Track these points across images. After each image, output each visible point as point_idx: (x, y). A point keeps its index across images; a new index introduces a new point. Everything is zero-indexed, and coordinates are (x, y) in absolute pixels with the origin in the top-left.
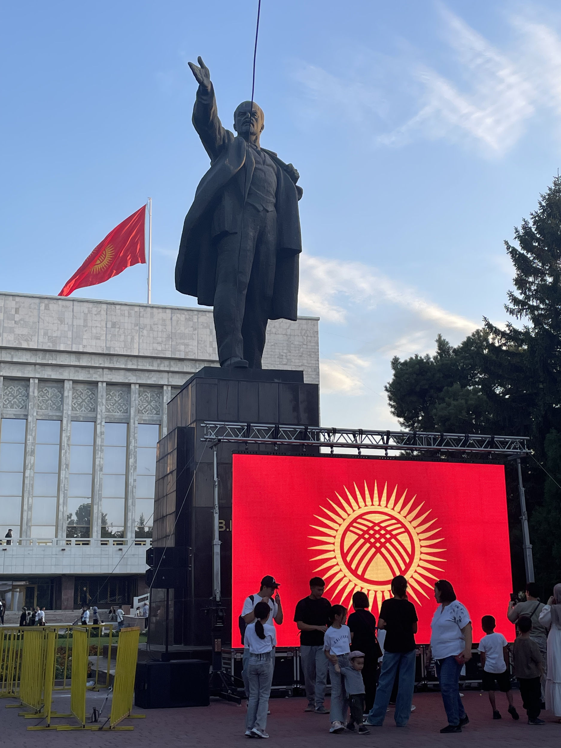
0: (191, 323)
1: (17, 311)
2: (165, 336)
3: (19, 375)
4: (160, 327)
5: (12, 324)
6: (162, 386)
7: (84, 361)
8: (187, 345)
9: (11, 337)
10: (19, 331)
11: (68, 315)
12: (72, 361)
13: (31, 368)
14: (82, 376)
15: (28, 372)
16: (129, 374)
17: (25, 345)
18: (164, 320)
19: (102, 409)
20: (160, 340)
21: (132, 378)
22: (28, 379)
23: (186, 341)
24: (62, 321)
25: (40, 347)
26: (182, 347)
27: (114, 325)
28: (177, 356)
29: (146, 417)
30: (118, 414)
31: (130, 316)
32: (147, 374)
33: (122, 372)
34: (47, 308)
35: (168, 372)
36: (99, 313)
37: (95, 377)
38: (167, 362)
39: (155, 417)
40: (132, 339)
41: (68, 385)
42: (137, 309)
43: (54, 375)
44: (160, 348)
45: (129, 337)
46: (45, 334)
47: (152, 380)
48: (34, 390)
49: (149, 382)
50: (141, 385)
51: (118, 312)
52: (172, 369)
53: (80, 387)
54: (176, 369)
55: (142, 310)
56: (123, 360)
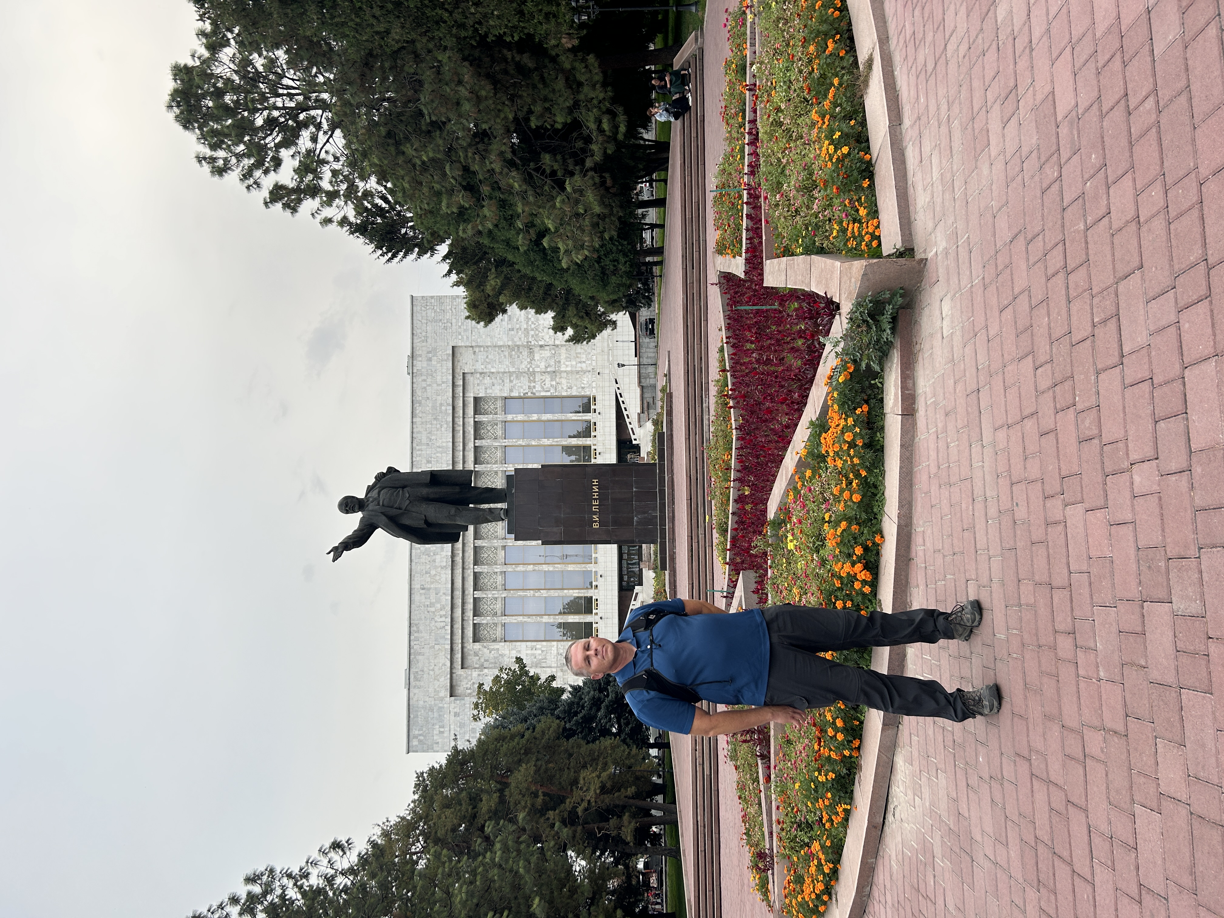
0: (423, 402)
2: (434, 422)
4: (428, 426)
6: (475, 422)
8: (441, 405)
16: (467, 448)
18: (422, 423)
19: (495, 467)
20: (438, 426)
21: (470, 445)
26: (443, 408)
28: (451, 411)
29: (500, 433)
30: (499, 454)
31: (421, 450)
32: (466, 434)
33: (466, 453)
35: (464, 418)
38: (456, 420)
39: (500, 426)
40: (439, 447)
42: (414, 445)
44: (445, 426)
45: (438, 450)
47: (471, 430)
49: (472, 432)
50: (475, 439)
51: (418, 459)
52: (461, 415)
54: (461, 411)
55: (415, 441)
56: (457, 453)
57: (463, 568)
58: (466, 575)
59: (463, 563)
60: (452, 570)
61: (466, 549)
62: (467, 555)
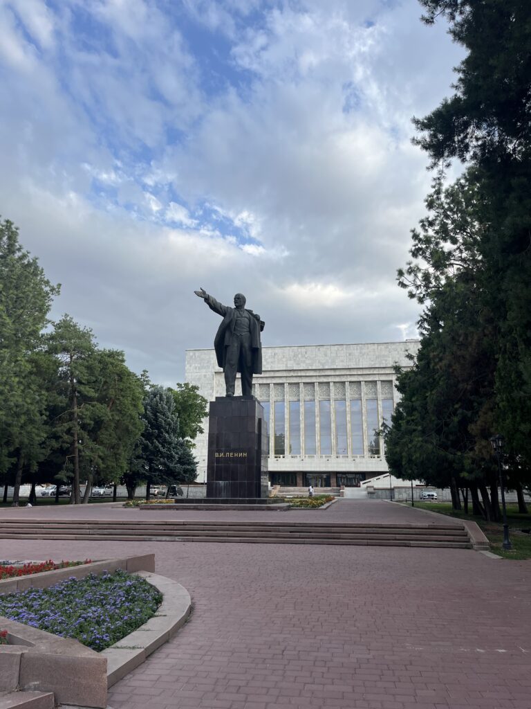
1: (306, 353)
2: (375, 357)
3: (310, 381)
4: (372, 353)
5: (304, 359)
6: (376, 381)
7: (338, 373)
9: (304, 365)
10: (307, 362)
11: (329, 352)
12: (332, 373)
13: (315, 378)
14: (337, 379)
15: (313, 380)
16: (359, 377)
17: (310, 368)
20: (372, 359)
21: (361, 379)
22: (314, 383)
23: (386, 359)
24: (326, 355)
25: (317, 368)
26: (384, 362)
27: (350, 354)
29: (370, 396)
30: (357, 396)
31: (357, 349)
32: (368, 376)
34: (319, 350)
35: (379, 374)
36: (342, 350)
37: (343, 379)
39: (374, 396)
41: (331, 384)
43: (325, 380)
44: (373, 363)
46: (319, 362)
47: (371, 378)
48: (317, 387)
50: (365, 382)
52: (380, 373)
53: (338, 385)
54: (383, 373)
56: (355, 370)
57: (286, 377)
58: (283, 378)
59: (290, 377)
60: (285, 370)
61: (298, 378)
62: (294, 378)
